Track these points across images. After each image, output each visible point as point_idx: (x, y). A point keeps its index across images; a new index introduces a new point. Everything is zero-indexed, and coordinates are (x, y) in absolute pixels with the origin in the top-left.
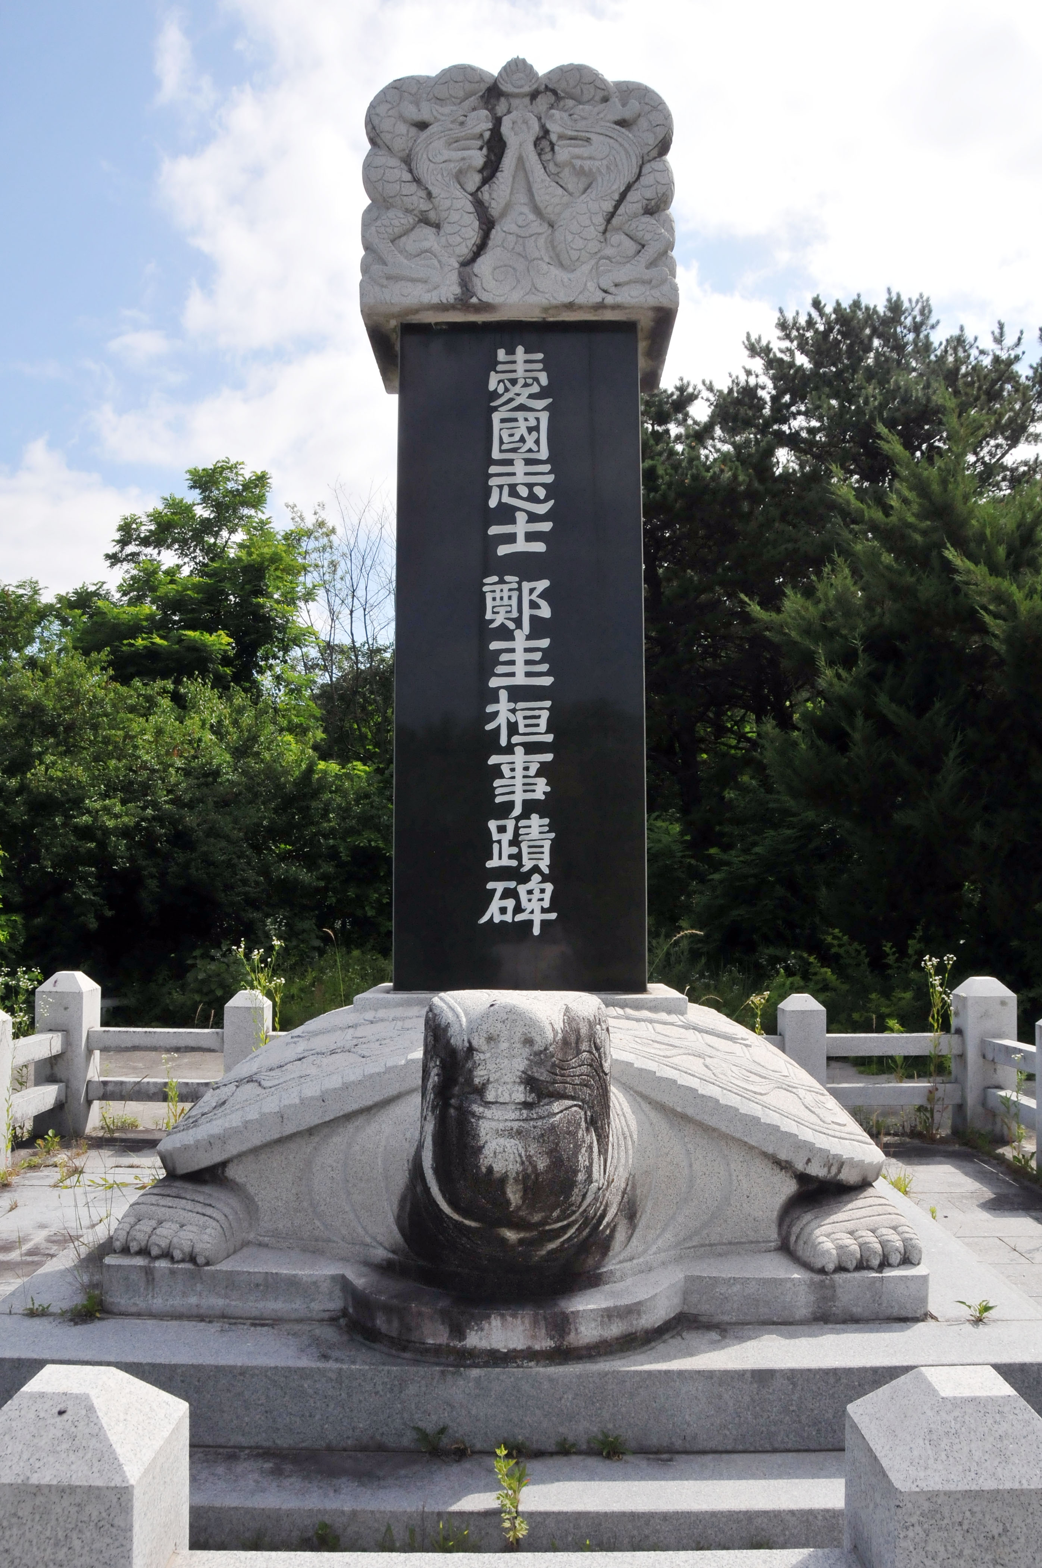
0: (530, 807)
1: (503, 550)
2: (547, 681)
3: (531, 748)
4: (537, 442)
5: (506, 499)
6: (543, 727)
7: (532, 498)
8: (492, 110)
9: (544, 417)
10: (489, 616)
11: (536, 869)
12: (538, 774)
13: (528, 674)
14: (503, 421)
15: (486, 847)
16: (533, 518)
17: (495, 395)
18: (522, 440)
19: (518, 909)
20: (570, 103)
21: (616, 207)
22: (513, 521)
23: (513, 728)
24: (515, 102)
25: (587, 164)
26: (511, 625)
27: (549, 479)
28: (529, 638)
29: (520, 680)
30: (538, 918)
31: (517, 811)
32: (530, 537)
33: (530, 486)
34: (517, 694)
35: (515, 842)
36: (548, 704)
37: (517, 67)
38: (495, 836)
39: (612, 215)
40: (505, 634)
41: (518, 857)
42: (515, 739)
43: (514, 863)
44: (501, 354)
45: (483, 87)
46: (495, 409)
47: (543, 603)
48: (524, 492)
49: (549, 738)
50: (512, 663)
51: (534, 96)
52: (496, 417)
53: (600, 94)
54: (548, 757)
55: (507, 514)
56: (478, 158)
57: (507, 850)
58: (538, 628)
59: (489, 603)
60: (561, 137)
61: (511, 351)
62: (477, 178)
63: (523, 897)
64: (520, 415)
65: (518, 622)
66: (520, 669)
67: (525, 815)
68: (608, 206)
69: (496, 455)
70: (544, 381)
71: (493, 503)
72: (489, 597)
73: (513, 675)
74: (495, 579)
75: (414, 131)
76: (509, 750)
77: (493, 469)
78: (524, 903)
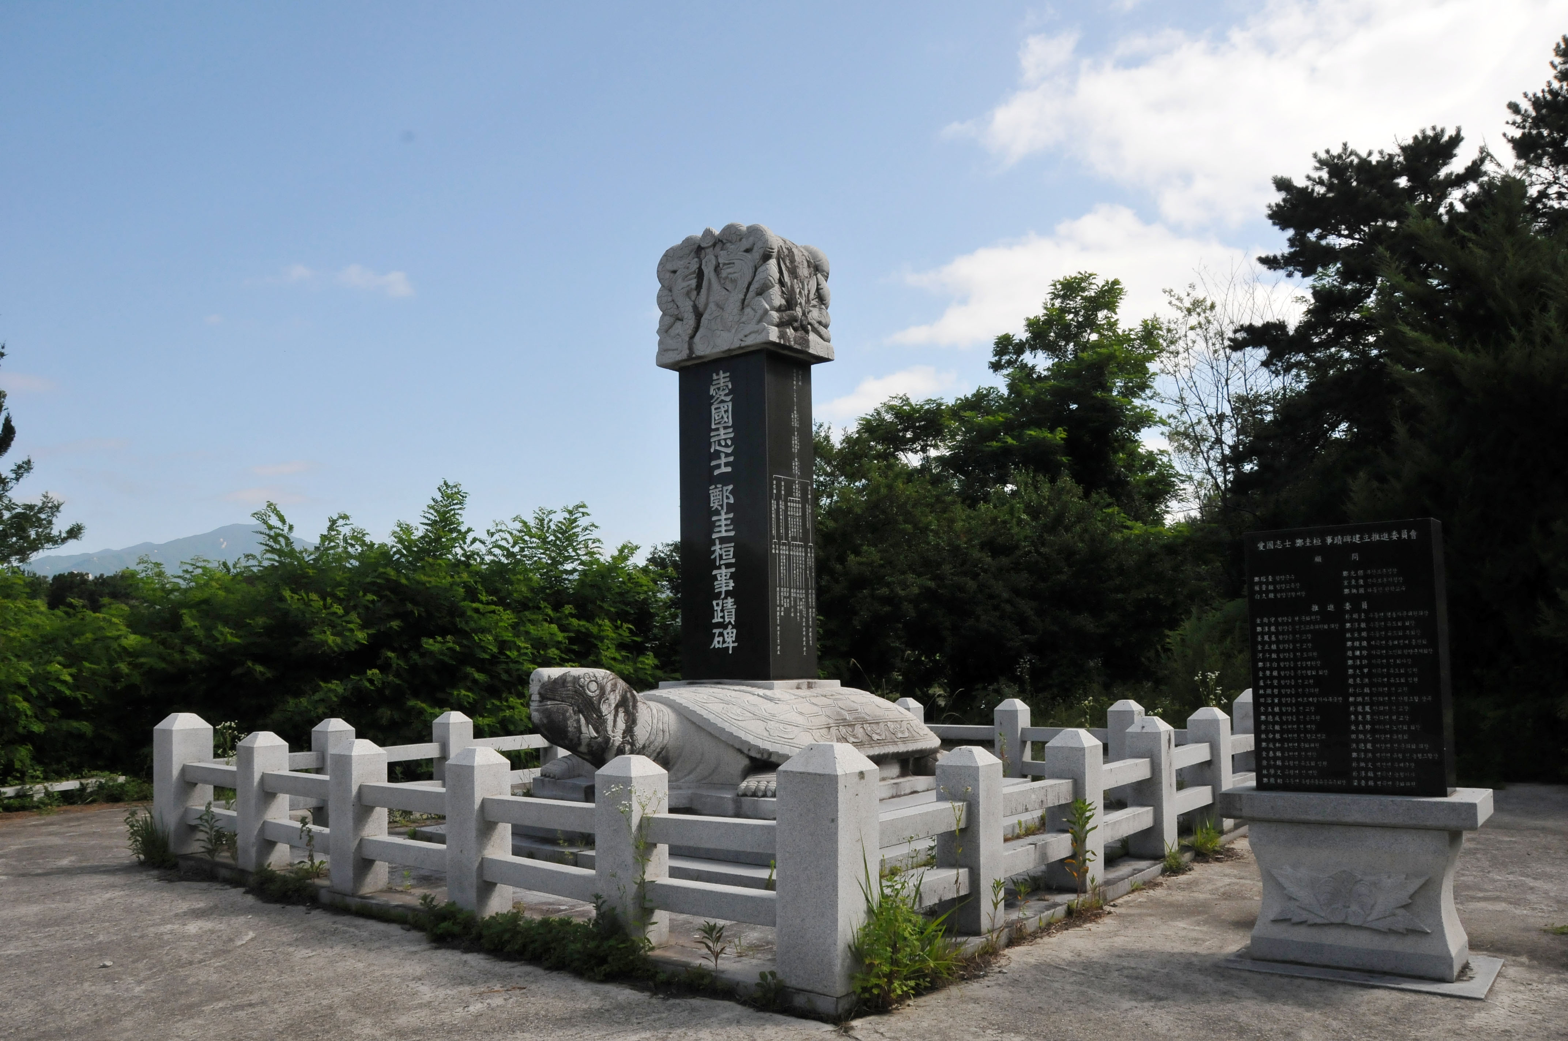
0: (728, 593)
1: (716, 472)
2: (732, 534)
3: (728, 566)
4: (728, 418)
5: (718, 448)
6: (731, 556)
7: (727, 446)
8: (699, 257)
9: (730, 404)
10: (712, 505)
11: (730, 623)
12: (730, 578)
13: (726, 531)
14: (716, 409)
15: (711, 613)
16: (727, 455)
17: (712, 397)
18: (722, 417)
19: (724, 642)
20: (728, 245)
21: (745, 295)
22: (719, 458)
23: (721, 556)
24: (707, 250)
25: (733, 276)
26: (720, 508)
27: (732, 435)
28: (726, 513)
29: (724, 534)
30: (731, 645)
31: (723, 596)
32: (726, 464)
33: (725, 440)
34: (723, 540)
35: (722, 611)
36: (733, 544)
37: (708, 233)
38: (716, 608)
39: (744, 300)
40: (717, 513)
41: (723, 617)
42: (722, 562)
43: (721, 620)
44: (715, 377)
45: (696, 246)
46: (712, 404)
47: (731, 497)
48: (723, 443)
49: (733, 561)
50: (720, 526)
51: (714, 245)
52: (713, 408)
53: (739, 238)
54: (733, 570)
55: (717, 455)
56: (693, 283)
57: (720, 614)
58: (730, 508)
59: (712, 499)
60: (724, 264)
61: (718, 374)
62: (695, 293)
63: (726, 636)
64: (721, 405)
65: (722, 506)
66: (723, 528)
67: (726, 598)
68: (741, 296)
69: (713, 427)
70: (730, 387)
71: (712, 450)
72: (712, 495)
73: (720, 532)
74: (713, 487)
75: (672, 275)
76: (719, 568)
77: (712, 434)
78: (726, 639)
